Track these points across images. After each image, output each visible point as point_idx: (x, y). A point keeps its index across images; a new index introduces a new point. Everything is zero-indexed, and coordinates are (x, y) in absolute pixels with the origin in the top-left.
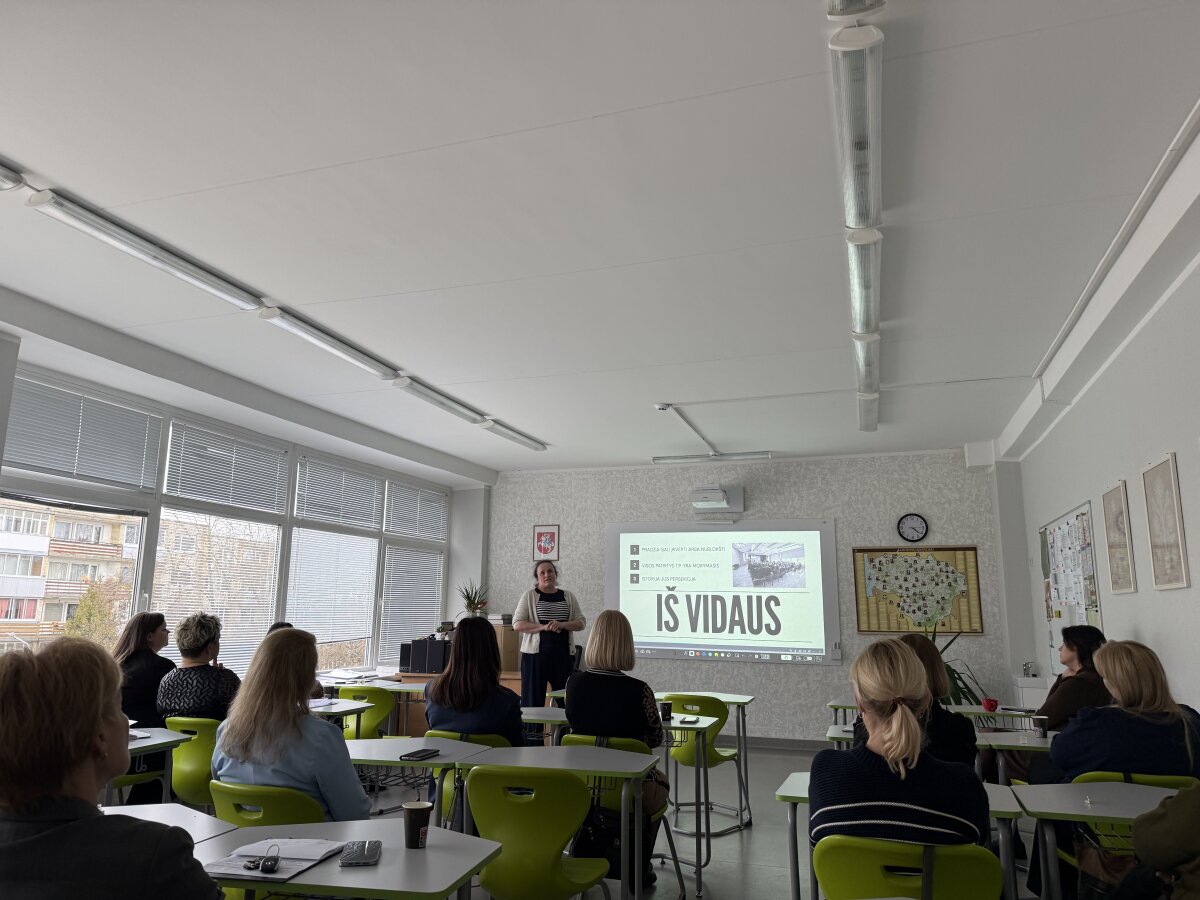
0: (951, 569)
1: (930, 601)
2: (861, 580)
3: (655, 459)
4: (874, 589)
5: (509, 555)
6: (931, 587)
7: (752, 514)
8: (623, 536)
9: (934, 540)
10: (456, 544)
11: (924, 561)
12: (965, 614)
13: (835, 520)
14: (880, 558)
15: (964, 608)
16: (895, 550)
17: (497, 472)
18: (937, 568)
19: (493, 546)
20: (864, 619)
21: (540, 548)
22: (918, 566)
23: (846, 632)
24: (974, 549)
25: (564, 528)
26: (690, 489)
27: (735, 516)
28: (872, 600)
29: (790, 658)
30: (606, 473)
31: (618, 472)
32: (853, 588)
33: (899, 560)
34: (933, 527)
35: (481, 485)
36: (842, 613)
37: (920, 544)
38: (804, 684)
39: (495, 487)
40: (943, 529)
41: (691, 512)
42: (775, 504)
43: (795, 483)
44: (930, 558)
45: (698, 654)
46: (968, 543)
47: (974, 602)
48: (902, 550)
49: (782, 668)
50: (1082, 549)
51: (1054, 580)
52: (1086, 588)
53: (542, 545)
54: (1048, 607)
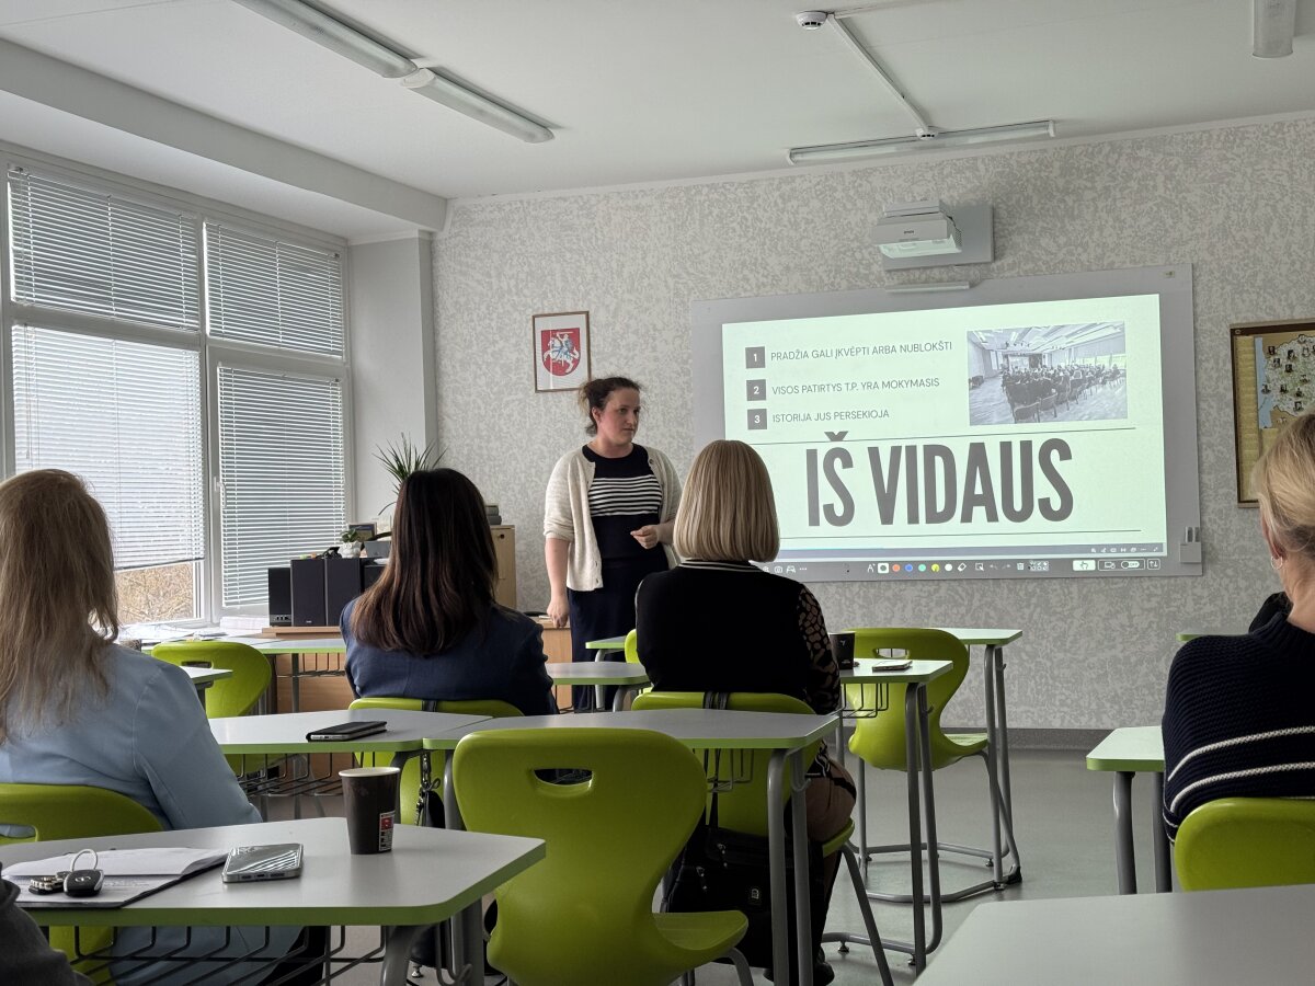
2: (1246, 395)
3: (794, 152)
4: (1276, 413)
5: (482, 381)
7: (1012, 267)
8: (728, 330)
10: (366, 362)
13: (1194, 268)
14: (1290, 344)
17: (446, 200)
19: (446, 364)
21: (547, 364)
23: (1212, 506)
25: (599, 318)
26: (873, 218)
27: (974, 273)
29: (1091, 566)
30: (688, 189)
31: (712, 187)
32: (1230, 411)
35: (412, 231)
36: (1206, 466)
38: (1123, 618)
39: (441, 236)
41: (875, 268)
42: (1062, 240)
43: (1107, 188)
45: (897, 568)
49: (1074, 588)
53: (553, 356)
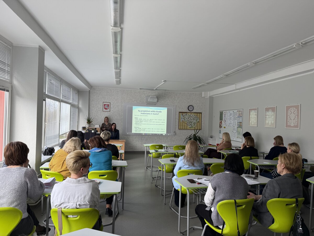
0: (197, 117)
1: (192, 123)
2: (180, 119)
3: (140, 89)
4: (182, 121)
6: (193, 120)
7: (159, 104)
9: (194, 111)
11: (192, 115)
14: (184, 114)
15: (198, 125)
16: (187, 113)
17: (92, 87)
18: (194, 117)
20: (180, 126)
23: (176, 129)
24: (201, 113)
25: (112, 103)
27: (155, 103)
28: (182, 123)
29: (165, 135)
32: (178, 120)
33: (187, 115)
34: (194, 108)
35: (88, 90)
36: (176, 125)
37: (192, 111)
38: (167, 140)
39: (91, 91)
40: (196, 109)
42: (164, 101)
43: (168, 97)
45: (145, 134)
47: (200, 124)
49: (163, 137)
50: (238, 117)
51: (224, 121)
52: (238, 124)
53: (105, 107)
54: (220, 126)
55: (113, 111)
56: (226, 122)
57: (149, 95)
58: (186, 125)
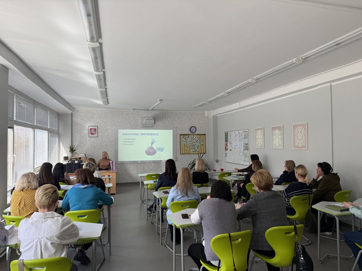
0: (200, 139)
1: (196, 147)
2: (181, 142)
3: (133, 109)
4: (184, 144)
5: (80, 135)
6: (196, 143)
7: (156, 125)
8: (119, 130)
9: (197, 133)
12: (202, 149)
13: (176, 127)
14: (186, 137)
17: (75, 108)
18: (197, 139)
20: (181, 151)
22: (194, 138)
23: (177, 154)
25: (99, 127)
27: (152, 125)
28: (184, 146)
32: (180, 144)
33: (190, 137)
34: (197, 130)
35: (70, 112)
36: (177, 150)
37: (194, 133)
39: (74, 113)
40: (199, 130)
42: (162, 123)
44: (196, 137)
46: (204, 133)
47: (204, 147)
48: (190, 135)
49: (162, 164)
50: (244, 138)
51: (230, 143)
52: (244, 146)
53: (92, 132)
54: (226, 148)
55: (101, 136)
56: (232, 144)
57: (144, 116)
58: (189, 149)
